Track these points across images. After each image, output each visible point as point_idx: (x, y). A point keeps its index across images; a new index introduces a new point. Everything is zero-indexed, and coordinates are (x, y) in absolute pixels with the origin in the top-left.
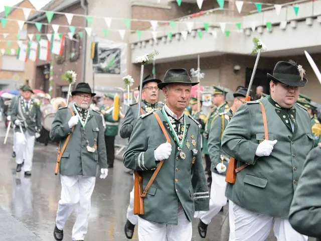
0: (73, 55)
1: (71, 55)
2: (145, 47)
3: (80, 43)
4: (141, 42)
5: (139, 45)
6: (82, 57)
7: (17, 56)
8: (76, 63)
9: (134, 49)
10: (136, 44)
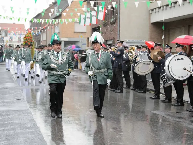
0: (112, 20)
1: (111, 21)
2: (158, 11)
3: (116, 11)
4: (156, 9)
5: (154, 10)
6: (118, 21)
7: (80, 23)
8: (114, 25)
9: (152, 13)
10: (153, 10)
